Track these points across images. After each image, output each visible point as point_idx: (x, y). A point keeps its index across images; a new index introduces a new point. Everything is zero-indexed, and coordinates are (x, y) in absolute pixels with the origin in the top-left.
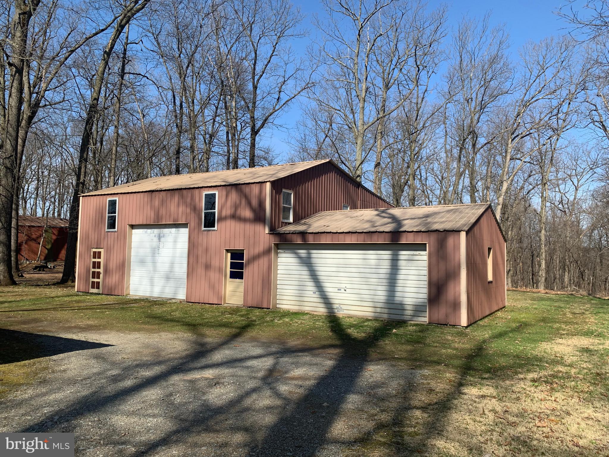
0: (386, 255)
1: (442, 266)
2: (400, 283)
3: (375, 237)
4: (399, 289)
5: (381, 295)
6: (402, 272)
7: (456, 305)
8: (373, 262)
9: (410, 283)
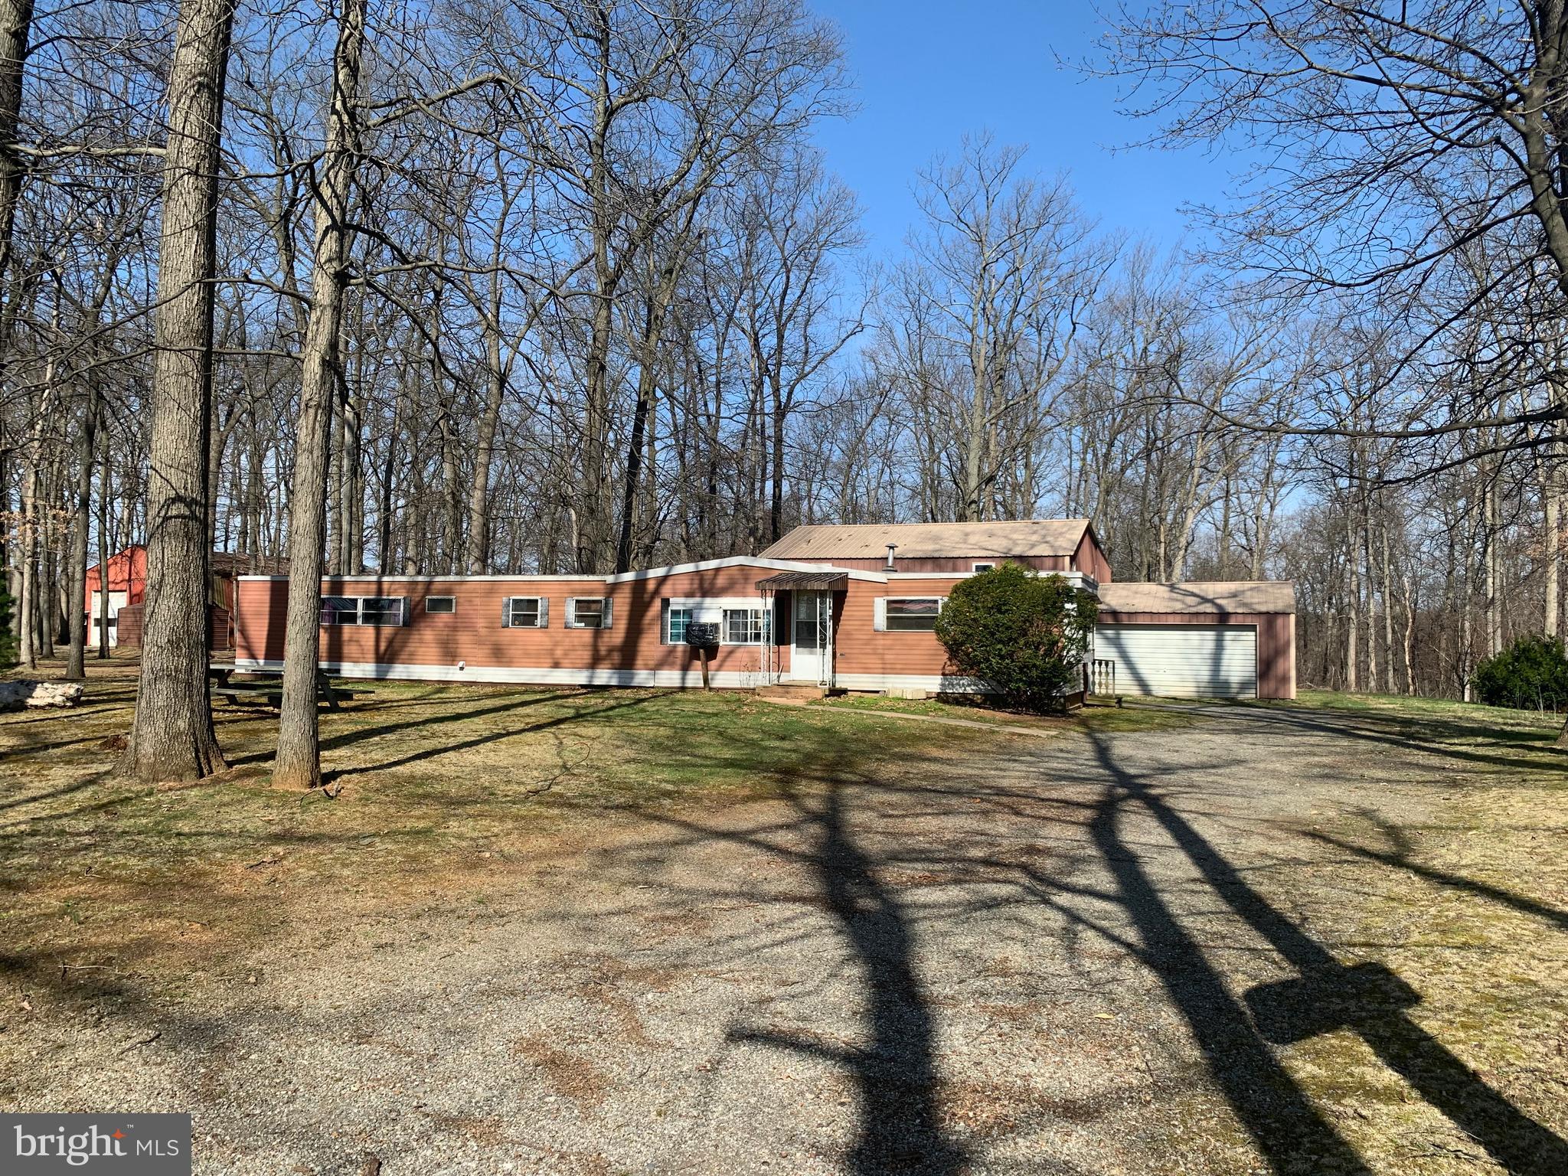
0: (1210, 635)
1: (1272, 645)
2: (1225, 662)
3: (1202, 618)
4: (1223, 668)
5: (1205, 674)
6: (1226, 652)
7: (1285, 679)
8: (1196, 643)
9: (1234, 663)
